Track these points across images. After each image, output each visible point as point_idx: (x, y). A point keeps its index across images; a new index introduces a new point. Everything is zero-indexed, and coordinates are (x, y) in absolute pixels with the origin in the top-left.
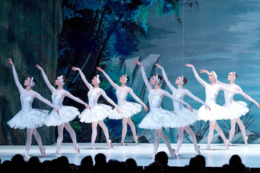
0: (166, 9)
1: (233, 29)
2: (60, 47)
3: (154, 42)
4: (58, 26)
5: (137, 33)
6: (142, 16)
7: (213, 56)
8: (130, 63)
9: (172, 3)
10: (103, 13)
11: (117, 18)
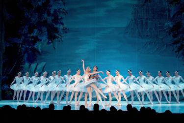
0: (49, 43)
1: (77, 52)
2: (3, 59)
3: (43, 57)
4: (3, 50)
5: (36, 53)
6: (39, 46)
7: (68, 63)
8: (33, 66)
9: (52, 40)
10: (22, 44)
11: (28, 47)
